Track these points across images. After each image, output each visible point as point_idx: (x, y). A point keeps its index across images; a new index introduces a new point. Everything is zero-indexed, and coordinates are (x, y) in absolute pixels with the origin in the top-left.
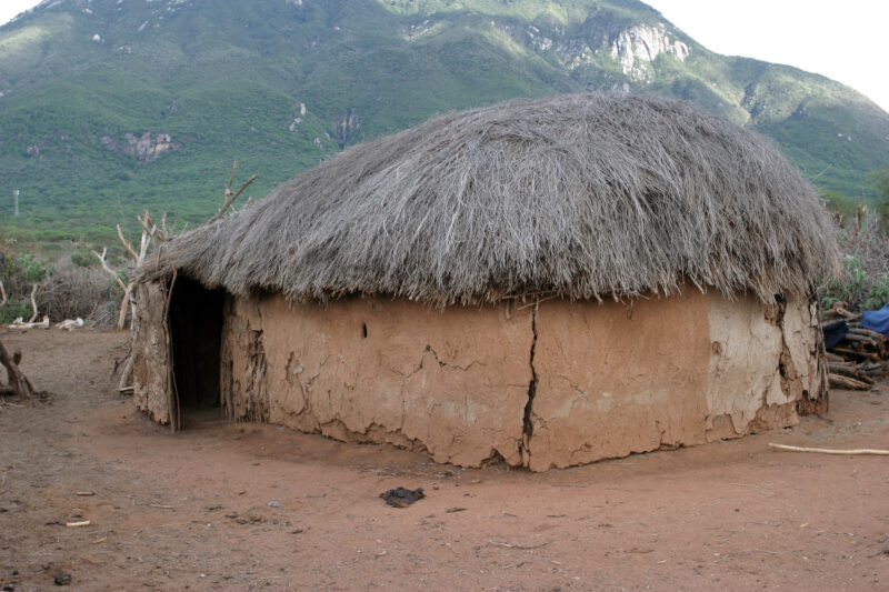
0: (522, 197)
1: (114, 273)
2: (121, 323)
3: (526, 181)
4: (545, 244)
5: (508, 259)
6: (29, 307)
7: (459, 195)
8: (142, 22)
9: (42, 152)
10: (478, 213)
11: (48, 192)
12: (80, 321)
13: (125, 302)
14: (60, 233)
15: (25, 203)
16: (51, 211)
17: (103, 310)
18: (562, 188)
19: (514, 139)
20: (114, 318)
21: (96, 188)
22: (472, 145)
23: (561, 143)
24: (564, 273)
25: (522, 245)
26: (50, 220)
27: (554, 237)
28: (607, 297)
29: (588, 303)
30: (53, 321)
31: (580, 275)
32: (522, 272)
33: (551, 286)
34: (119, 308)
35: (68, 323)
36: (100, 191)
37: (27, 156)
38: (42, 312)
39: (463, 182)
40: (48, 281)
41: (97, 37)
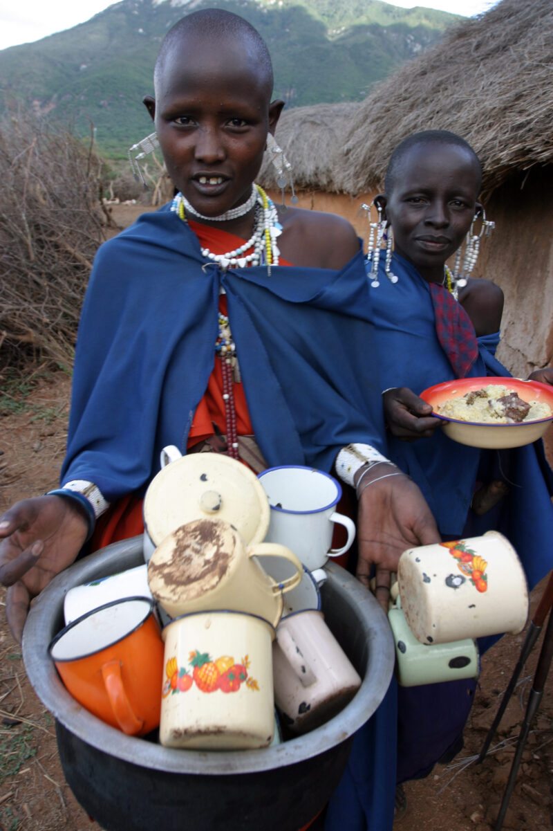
0: (311, 148)
1: (151, 177)
2: (154, 202)
3: (314, 142)
4: (317, 168)
5: (303, 174)
6: (109, 193)
7: (288, 146)
8: (167, 21)
9: (109, 104)
10: (294, 154)
11: (113, 130)
12: (134, 201)
13: (156, 192)
14: (120, 155)
15: (100, 136)
16: (114, 142)
17: (145, 196)
18: (328, 145)
19: (313, 123)
20: (150, 200)
21: (140, 128)
22: (297, 125)
23: (331, 126)
24: (324, 181)
25: (309, 168)
26: (113, 147)
27: (321, 166)
28: (341, 191)
29: (333, 193)
30: (121, 201)
31: (330, 182)
32: (307, 179)
33: (319, 186)
34: (152, 195)
35: (128, 202)
36: (143, 131)
37: (101, 107)
38: (116, 195)
39: (290, 141)
40: (118, 180)
41: (141, 31)
